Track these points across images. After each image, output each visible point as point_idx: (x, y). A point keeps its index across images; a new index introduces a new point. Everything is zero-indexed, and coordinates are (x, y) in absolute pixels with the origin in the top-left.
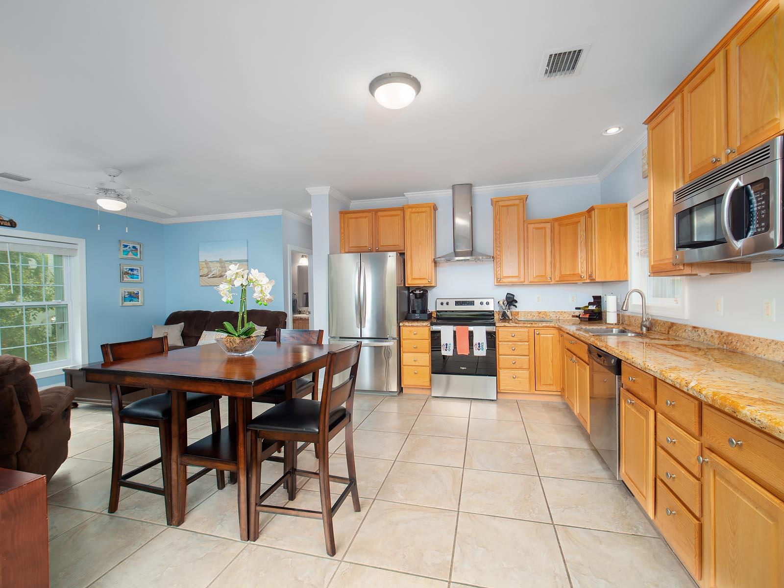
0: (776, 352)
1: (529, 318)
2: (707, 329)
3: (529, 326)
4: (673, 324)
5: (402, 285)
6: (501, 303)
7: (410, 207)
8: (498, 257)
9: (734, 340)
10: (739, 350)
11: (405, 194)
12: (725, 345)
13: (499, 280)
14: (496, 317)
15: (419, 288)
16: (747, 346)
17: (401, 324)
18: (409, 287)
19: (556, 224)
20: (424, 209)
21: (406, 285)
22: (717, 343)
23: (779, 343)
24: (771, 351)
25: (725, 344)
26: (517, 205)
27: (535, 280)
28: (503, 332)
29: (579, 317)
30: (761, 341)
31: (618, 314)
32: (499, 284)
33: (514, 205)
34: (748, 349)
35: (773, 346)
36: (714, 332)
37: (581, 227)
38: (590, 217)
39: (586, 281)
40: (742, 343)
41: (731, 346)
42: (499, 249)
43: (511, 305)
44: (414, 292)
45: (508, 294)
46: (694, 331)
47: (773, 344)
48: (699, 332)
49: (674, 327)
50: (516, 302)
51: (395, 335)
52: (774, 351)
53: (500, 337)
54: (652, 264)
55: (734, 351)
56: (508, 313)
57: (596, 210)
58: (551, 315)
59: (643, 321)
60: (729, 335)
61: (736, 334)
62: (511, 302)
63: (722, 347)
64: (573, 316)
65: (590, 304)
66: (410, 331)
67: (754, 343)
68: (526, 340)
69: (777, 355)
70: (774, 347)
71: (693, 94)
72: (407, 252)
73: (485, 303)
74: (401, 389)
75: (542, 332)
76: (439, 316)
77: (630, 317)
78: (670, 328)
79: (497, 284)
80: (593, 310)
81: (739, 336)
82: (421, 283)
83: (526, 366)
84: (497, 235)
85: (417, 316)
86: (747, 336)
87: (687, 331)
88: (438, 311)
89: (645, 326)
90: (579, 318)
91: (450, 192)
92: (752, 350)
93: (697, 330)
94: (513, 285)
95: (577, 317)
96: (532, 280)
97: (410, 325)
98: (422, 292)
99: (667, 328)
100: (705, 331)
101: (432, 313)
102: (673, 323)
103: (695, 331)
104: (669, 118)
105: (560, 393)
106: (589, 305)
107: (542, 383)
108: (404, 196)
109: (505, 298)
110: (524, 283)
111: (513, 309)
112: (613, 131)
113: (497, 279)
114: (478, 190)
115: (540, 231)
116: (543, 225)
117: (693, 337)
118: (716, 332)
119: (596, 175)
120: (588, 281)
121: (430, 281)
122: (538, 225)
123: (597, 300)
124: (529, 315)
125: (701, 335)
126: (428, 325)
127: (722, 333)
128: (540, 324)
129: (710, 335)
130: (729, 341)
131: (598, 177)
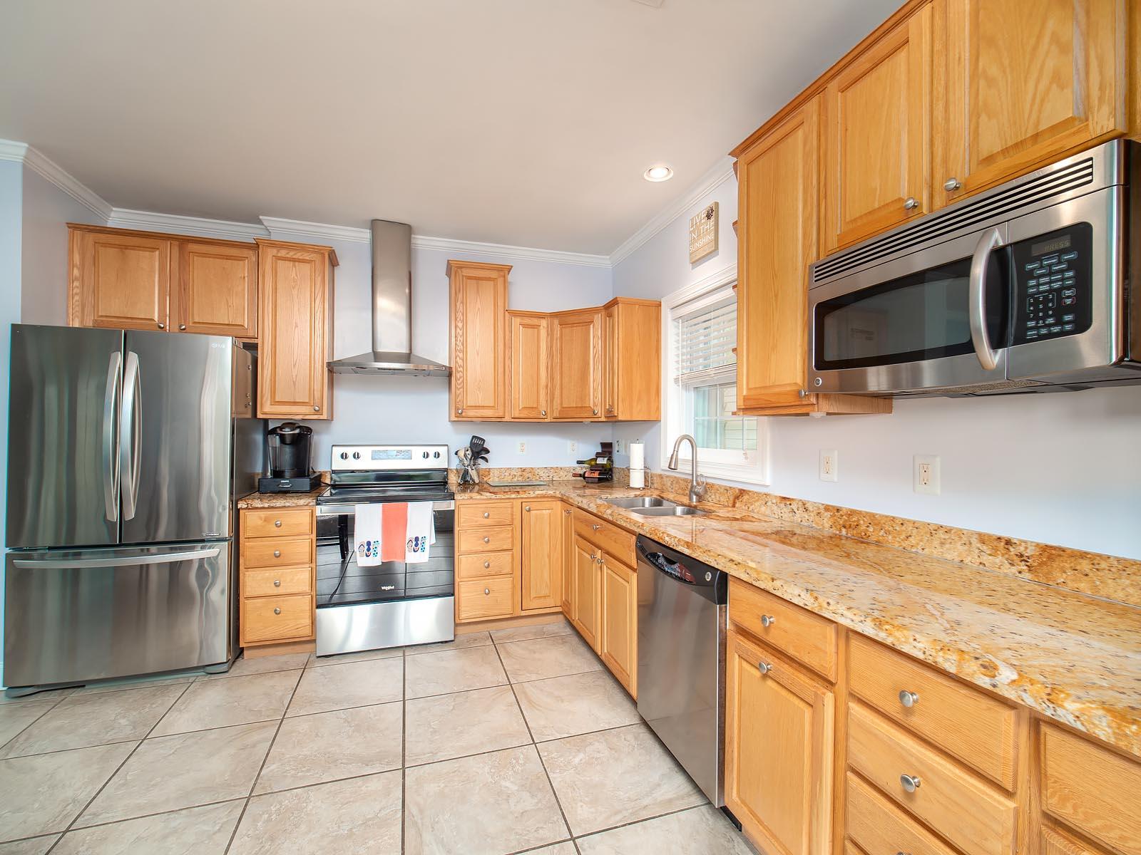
0: (947, 546)
1: (507, 480)
2: (808, 501)
3: (513, 496)
4: (742, 492)
5: (249, 416)
6: (461, 454)
7: (273, 244)
8: (459, 369)
9: (862, 522)
10: (873, 538)
11: (261, 217)
12: (844, 530)
13: (460, 411)
14: (453, 480)
15: (291, 425)
16: (888, 532)
17: (241, 505)
18: (266, 421)
19: (556, 322)
20: (307, 256)
21: (260, 416)
22: (827, 525)
23: (953, 531)
24: (936, 543)
25: (845, 527)
26: (494, 280)
27: (522, 416)
28: (466, 508)
29: (583, 476)
30: (916, 525)
31: (645, 473)
32: (460, 419)
33: (489, 279)
34: (890, 537)
35: (941, 534)
36: (822, 507)
37: (595, 332)
38: (610, 315)
39: (600, 420)
40: (879, 528)
41: (855, 532)
42: (461, 355)
43: (478, 458)
44: (279, 432)
45: (474, 437)
46: (782, 505)
47: (941, 532)
48: (794, 506)
49: (746, 497)
50: (487, 451)
51: (226, 531)
52: (942, 544)
53: (462, 520)
54: (745, 393)
55: (862, 540)
56: (473, 473)
57: (620, 304)
58: (541, 473)
59: (692, 487)
60: (852, 513)
61: (867, 513)
62: (479, 453)
63: (838, 532)
64: (575, 475)
65: (598, 455)
66: (266, 520)
67: (903, 528)
68: (508, 522)
69: (949, 549)
70: (943, 536)
71: (849, 93)
72: (263, 343)
73: (431, 455)
74: (237, 652)
75: (534, 506)
76: (335, 481)
77: (662, 478)
78: (737, 498)
79: (456, 419)
80: (603, 466)
81: (873, 516)
82: (299, 413)
83: (508, 570)
84: (458, 330)
85: (285, 483)
86: (887, 517)
87: (769, 503)
88: (334, 472)
89: (697, 495)
90: (584, 478)
91: (367, 234)
92: (898, 539)
93: (788, 503)
94: (487, 422)
95: (580, 475)
96: (517, 416)
97: (266, 505)
98: (297, 431)
99: (732, 499)
100: (804, 505)
101: (320, 476)
102: (744, 490)
103: (785, 505)
104: (790, 140)
105: (559, 609)
106: (597, 457)
107: (532, 596)
108: (260, 222)
109: (468, 445)
110: (503, 420)
111: (482, 464)
112: (659, 174)
113: (457, 409)
114: (420, 241)
115: (530, 330)
116: (535, 321)
117: (782, 515)
118: (827, 508)
119: (608, 255)
120: (603, 419)
121: (317, 408)
122: (527, 321)
123: (607, 449)
124: (507, 474)
125: (796, 511)
126: (309, 503)
127: (838, 510)
128: (532, 492)
129: (815, 512)
130: (852, 523)
131: (610, 259)
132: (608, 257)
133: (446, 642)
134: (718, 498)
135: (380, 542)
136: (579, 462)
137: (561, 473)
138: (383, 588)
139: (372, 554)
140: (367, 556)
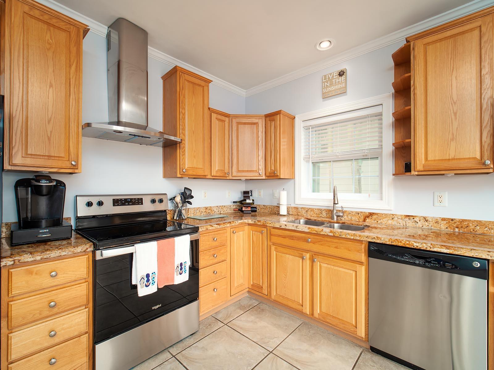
2: (428, 217)
3: (228, 225)
4: (372, 214)
8: (183, 142)
9: (471, 225)
10: (480, 232)
13: (184, 170)
16: (491, 229)
22: (443, 228)
25: (457, 228)
27: (217, 175)
28: (203, 236)
36: (439, 219)
41: (465, 230)
42: (184, 132)
43: (186, 202)
45: (185, 188)
46: (407, 219)
49: (375, 216)
55: (471, 233)
57: (281, 114)
58: (215, 210)
60: (463, 221)
61: (475, 220)
73: (157, 201)
78: (367, 217)
81: (479, 221)
93: (412, 218)
95: (239, 210)
96: (215, 175)
100: (425, 218)
103: (410, 219)
113: (182, 169)
115: (221, 123)
116: (223, 118)
117: (406, 224)
118: (443, 219)
119: (245, 90)
120: (264, 177)
121: (73, 163)
122: (219, 117)
123: (246, 194)
124: (198, 211)
125: (418, 222)
126: (87, 249)
127: (452, 220)
128: (236, 222)
129: (434, 222)
130: (464, 226)
131: (246, 92)
132: (245, 91)
133: (193, 334)
134: (350, 218)
135: (156, 273)
136: (234, 202)
137: (224, 209)
138: (153, 308)
139: (151, 284)
140: (146, 286)
